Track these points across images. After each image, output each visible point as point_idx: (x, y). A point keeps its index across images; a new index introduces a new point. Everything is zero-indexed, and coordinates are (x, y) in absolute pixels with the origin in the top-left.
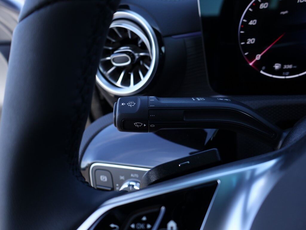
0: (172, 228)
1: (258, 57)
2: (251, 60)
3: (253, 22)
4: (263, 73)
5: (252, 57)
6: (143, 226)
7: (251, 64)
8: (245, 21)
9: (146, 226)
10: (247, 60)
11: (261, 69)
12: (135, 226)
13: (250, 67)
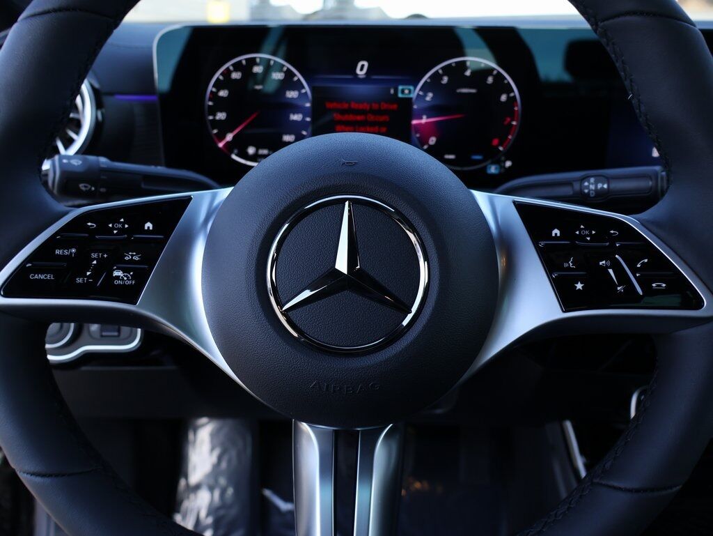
0: (149, 227)
1: (229, 137)
2: (221, 140)
3: (223, 93)
4: (234, 157)
5: (221, 137)
6: (120, 226)
7: (221, 145)
8: (214, 90)
9: (123, 226)
10: (216, 140)
11: (232, 152)
12: (113, 225)
13: (220, 149)
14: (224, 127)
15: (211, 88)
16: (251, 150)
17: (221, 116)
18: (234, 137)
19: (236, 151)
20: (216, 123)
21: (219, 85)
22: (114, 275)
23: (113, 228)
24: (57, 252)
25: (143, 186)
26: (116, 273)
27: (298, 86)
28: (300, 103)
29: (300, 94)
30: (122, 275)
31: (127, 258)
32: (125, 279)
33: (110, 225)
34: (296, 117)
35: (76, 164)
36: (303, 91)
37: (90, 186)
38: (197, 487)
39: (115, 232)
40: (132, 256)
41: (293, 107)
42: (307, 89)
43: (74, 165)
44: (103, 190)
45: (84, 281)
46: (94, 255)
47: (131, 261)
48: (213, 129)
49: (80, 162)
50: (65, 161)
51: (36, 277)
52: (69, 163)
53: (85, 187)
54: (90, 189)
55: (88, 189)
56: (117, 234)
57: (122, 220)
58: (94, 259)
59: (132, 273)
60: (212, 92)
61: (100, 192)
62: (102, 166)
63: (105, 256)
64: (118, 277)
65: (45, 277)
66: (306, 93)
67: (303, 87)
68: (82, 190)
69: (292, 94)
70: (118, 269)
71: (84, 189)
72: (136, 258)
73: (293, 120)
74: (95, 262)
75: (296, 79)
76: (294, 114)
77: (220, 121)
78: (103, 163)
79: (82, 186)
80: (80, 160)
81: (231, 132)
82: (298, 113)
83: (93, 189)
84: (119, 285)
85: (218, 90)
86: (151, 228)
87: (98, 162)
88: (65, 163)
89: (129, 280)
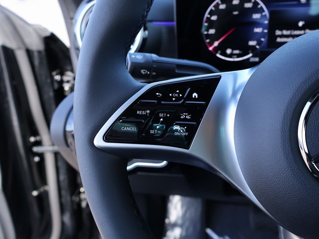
0: (195, 96)
1: (216, 44)
2: (211, 46)
3: (214, 18)
4: (218, 55)
5: (211, 44)
6: (177, 95)
7: (211, 49)
8: (209, 16)
9: (179, 95)
10: (208, 45)
11: (217, 53)
12: (172, 95)
13: (210, 51)
14: (213, 38)
15: (207, 15)
16: (229, 51)
17: (212, 31)
18: (219, 44)
19: (219, 52)
20: (208, 36)
21: (211, 13)
22: (174, 129)
23: (172, 97)
24: (138, 112)
25: (177, 71)
26: (175, 127)
27: (261, 10)
28: (261, 21)
29: (262, 16)
30: (179, 129)
31: (182, 117)
32: (182, 131)
33: (171, 95)
34: (258, 30)
35: (139, 58)
36: (264, 14)
37: (147, 71)
38: (174, 225)
39: (174, 99)
40: (186, 115)
41: (256, 24)
42: (266, 12)
43: (138, 59)
44: (154, 74)
45: (155, 132)
46: (161, 115)
47: (185, 119)
48: (207, 39)
49: (141, 57)
50: (133, 56)
51: (125, 129)
52: (135, 58)
53: (144, 72)
54: (147, 73)
55: (145, 73)
56: (175, 101)
57: (178, 91)
58: (161, 118)
59: (185, 128)
60: (207, 18)
61: (152, 75)
62: (154, 59)
63: (168, 115)
64: (177, 130)
65: (131, 129)
66: (265, 15)
67: (264, 11)
68: (142, 74)
69: (256, 16)
70: (177, 124)
71: (143, 73)
72: (188, 117)
73: (256, 32)
74: (162, 120)
75: (259, 6)
76: (257, 27)
77: (211, 34)
78: (155, 57)
79: (142, 71)
80: (141, 56)
81: (217, 40)
82: (259, 27)
83: (149, 73)
84: (178, 136)
85: (211, 16)
86: (197, 97)
87: (151, 56)
88: (133, 58)
89: (184, 132)
